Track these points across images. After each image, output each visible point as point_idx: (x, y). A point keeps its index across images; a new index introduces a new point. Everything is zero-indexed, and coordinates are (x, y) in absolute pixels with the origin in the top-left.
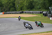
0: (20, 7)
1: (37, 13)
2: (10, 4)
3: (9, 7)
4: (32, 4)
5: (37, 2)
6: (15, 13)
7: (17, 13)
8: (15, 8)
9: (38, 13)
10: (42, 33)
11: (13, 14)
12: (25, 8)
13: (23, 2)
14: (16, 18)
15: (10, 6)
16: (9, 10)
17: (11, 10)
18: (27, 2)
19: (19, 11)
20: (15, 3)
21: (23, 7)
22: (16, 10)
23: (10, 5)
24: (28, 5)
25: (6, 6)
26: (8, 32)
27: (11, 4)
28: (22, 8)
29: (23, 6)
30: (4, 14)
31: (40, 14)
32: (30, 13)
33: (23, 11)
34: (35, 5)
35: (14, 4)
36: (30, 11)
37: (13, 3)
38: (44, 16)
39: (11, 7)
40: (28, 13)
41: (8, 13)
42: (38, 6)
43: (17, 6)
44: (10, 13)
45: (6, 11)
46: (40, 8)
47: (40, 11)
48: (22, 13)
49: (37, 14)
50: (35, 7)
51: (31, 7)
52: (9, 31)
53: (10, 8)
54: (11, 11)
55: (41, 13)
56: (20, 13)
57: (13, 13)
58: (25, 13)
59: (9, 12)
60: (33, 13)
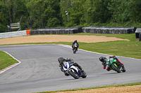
0: (73, 16)
1: (119, 31)
2: (46, 7)
3: (44, 15)
4: (105, 8)
5: (120, 3)
6: (60, 33)
7: (66, 33)
8: (60, 18)
9: (123, 32)
10: (132, 85)
11: (54, 35)
12: (87, 18)
13: (83, 2)
14: (62, 45)
15: (47, 12)
16: (44, 24)
17: (49, 24)
18: (92, 3)
19: (70, 26)
20: (61, 5)
21: (81, 16)
22: (61, 24)
23: (46, 10)
24: (96, 11)
25: (35, 13)
26: (42, 81)
27: (49, 7)
28: (78, 17)
29: (81, 12)
30: (32, 33)
31: (128, 35)
32: (101, 32)
33: (81, 25)
34: (113, 11)
35: (57, 9)
36: (101, 26)
37: (55, 6)
38: (138, 39)
39: (49, 15)
40: (96, 32)
41: (42, 33)
42: (123, 15)
43: (65, 13)
44: (47, 33)
45: (36, 27)
46: (128, 20)
47: (128, 26)
48: (80, 31)
49: (120, 35)
50: (113, 16)
51: (103, 16)
52: (42, 79)
53: (48, 19)
54: (50, 27)
55: (129, 32)
56: (75, 32)
57: (54, 33)
58: (88, 31)
59: (44, 28)
60: (108, 32)
